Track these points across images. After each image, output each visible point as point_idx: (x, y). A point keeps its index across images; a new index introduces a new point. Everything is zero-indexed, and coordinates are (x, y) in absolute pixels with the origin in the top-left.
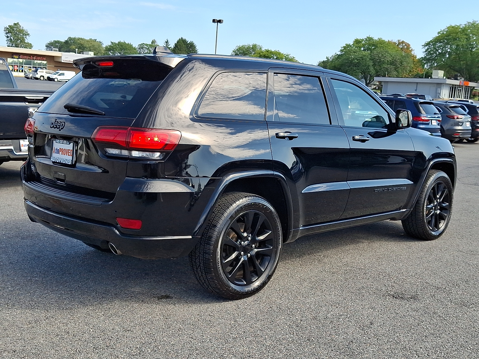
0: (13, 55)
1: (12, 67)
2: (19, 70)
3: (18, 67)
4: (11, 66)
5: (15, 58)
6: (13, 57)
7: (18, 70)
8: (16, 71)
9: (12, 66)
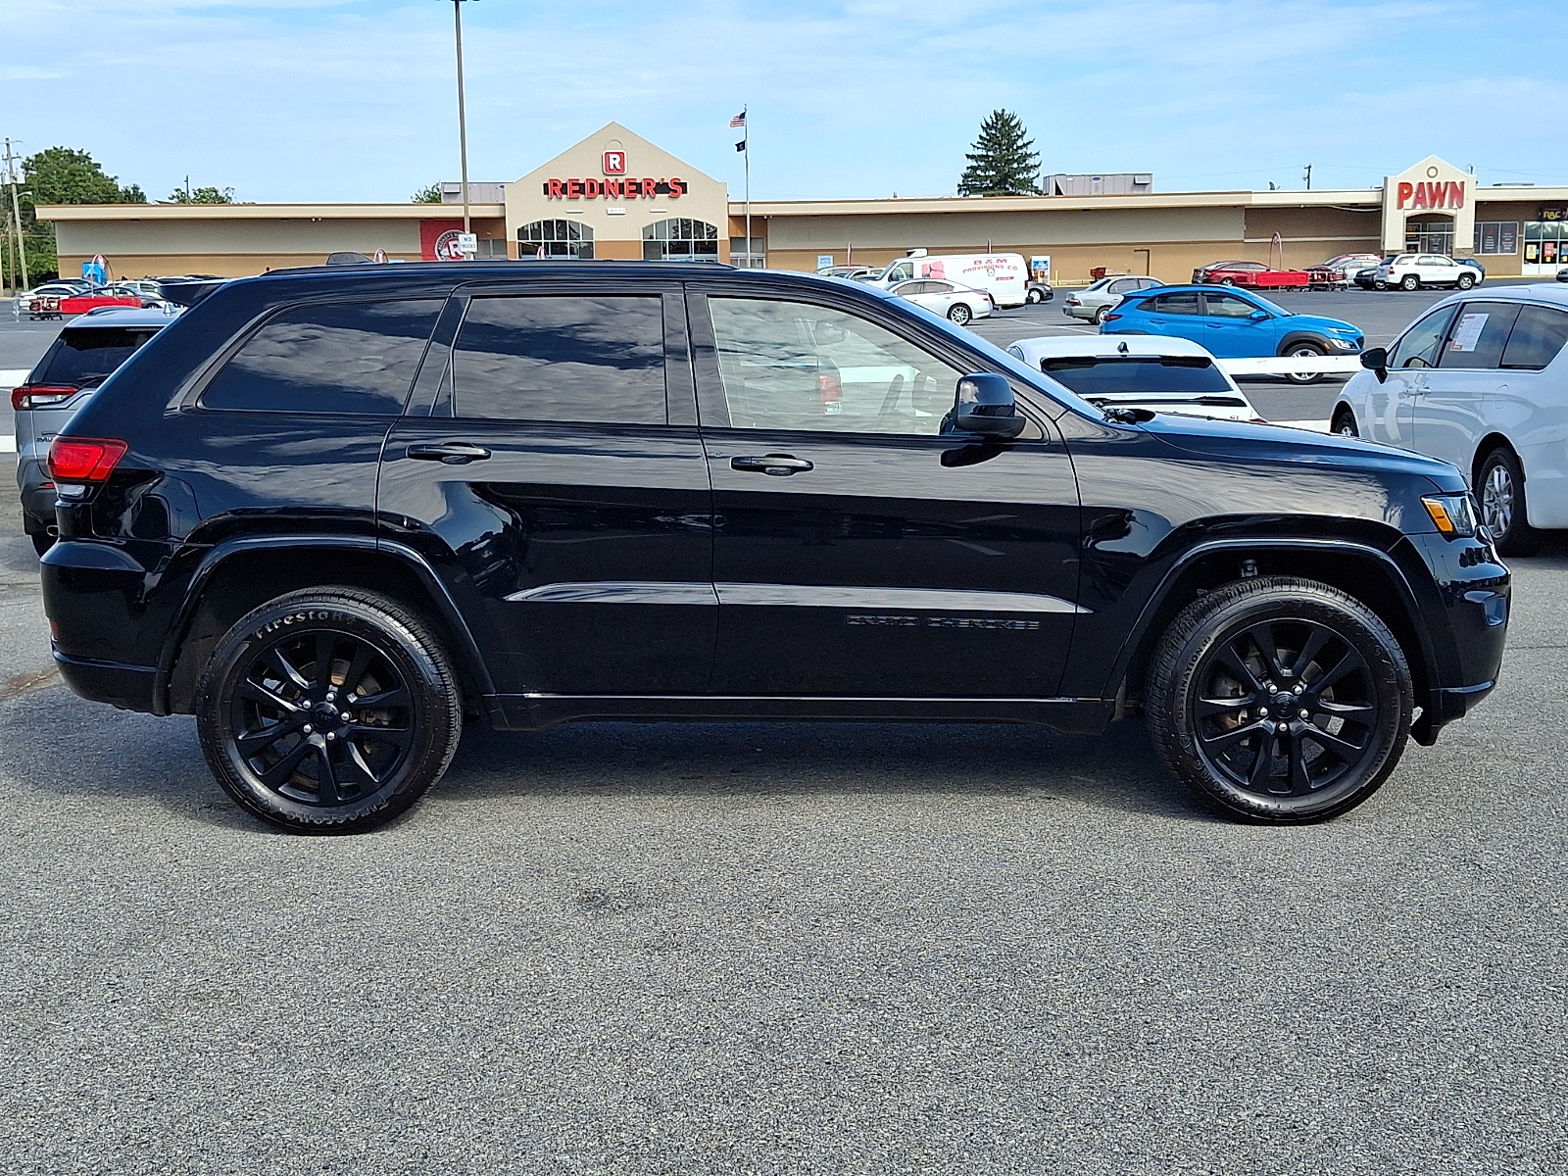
0: (1542, 211)
1: (1538, 248)
2: (1561, 256)
3: (1555, 247)
4: (1535, 246)
5: (1549, 217)
6: (1542, 215)
7: (1555, 255)
8: (1548, 259)
9: (1538, 244)
